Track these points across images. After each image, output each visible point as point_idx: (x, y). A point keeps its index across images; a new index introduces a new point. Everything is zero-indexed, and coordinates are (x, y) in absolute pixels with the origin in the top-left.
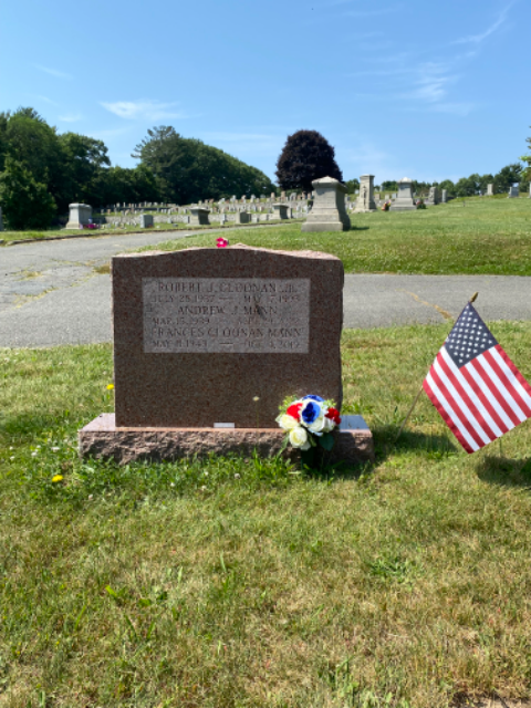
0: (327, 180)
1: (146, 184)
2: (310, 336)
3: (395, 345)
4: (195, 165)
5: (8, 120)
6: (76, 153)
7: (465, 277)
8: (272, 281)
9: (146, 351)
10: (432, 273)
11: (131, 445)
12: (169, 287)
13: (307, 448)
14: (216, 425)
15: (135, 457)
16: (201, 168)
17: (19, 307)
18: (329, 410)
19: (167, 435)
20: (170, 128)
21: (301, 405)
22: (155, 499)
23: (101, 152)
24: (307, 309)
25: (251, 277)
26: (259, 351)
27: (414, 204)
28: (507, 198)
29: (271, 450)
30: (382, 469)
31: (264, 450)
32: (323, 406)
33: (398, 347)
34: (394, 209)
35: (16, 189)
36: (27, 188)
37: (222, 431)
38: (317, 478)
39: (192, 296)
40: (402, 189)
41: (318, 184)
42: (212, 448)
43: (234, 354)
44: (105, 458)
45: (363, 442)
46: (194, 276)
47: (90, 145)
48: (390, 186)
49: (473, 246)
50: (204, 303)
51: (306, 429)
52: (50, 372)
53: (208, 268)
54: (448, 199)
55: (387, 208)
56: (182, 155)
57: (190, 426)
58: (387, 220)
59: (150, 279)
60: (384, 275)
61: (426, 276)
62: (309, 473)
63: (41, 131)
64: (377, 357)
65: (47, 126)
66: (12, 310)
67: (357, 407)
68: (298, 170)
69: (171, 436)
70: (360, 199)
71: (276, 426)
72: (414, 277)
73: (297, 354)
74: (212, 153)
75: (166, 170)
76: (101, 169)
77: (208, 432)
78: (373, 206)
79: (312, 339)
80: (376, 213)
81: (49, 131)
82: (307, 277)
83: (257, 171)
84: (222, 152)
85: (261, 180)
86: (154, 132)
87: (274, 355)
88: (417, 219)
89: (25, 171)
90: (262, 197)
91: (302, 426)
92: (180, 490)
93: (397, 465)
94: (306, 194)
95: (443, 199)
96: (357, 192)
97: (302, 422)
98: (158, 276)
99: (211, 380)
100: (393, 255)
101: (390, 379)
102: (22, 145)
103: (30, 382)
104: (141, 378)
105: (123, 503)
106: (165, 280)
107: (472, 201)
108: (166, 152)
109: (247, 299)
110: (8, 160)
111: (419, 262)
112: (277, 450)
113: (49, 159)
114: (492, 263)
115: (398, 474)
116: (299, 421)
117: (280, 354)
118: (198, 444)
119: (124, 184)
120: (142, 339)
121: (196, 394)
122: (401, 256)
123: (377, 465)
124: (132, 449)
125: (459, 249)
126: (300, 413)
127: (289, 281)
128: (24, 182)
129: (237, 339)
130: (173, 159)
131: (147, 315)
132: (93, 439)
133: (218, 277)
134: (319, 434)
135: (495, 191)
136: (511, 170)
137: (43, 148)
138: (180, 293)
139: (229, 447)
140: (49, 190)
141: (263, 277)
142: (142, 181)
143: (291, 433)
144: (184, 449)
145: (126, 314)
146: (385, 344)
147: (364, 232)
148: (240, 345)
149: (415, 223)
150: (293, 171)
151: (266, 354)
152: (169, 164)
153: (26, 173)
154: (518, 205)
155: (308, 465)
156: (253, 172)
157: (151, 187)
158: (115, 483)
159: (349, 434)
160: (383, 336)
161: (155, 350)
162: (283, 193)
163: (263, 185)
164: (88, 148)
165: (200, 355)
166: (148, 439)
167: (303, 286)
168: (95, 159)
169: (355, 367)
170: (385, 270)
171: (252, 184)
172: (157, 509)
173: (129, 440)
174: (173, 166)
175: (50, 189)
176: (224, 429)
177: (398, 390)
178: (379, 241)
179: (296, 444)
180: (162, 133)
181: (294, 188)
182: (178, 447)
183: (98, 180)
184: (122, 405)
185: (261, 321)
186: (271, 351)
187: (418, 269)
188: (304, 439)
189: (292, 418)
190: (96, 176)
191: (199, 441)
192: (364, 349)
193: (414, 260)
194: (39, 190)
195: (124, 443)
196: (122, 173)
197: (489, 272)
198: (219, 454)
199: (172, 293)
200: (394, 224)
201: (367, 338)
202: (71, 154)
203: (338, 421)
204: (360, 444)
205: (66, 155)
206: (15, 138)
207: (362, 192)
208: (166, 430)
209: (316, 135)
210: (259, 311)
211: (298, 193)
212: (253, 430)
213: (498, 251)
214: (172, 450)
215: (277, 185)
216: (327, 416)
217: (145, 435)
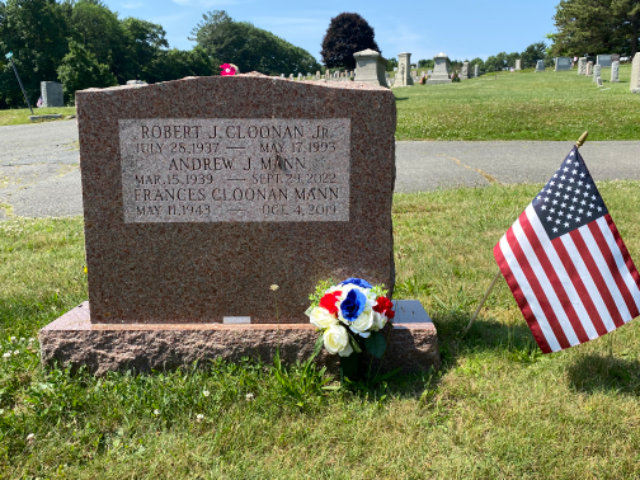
0: (368, 52)
1: (202, 65)
2: (351, 198)
3: (445, 209)
4: (247, 46)
5: (73, 6)
6: (136, 36)
7: (503, 142)
8: (298, 122)
9: (127, 220)
10: (470, 139)
11: (110, 349)
12: (156, 134)
13: (348, 354)
14: (226, 319)
15: (115, 365)
16: (252, 49)
17: (62, 175)
18: (379, 299)
19: (158, 335)
20: (223, 13)
21: (338, 293)
22: (131, 433)
23: (160, 36)
24: (346, 161)
25: (269, 116)
26: (281, 219)
27: (450, 77)
28: (535, 71)
29: (300, 354)
30: (451, 377)
31: (290, 353)
32: (370, 295)
33: (447, 211)
34: (431, 82)
35: (81, 70)
36: (91, 69)
37: (232, 328)
38: (362, 396)
39: (188, 143)
40: (438, 63)
41: (360, 56)
42: (219, 352)
43: (249, 224)
44: (75, 366)
45: (425, 341)
46: (189, 116)
47: (150, 29)
48: (424, 64)
49: (509, 114)
50: (204, 154)
51: (347, 328)
52: (62, 244)
53: (210, 104)
54: (479, 75)
55: (424, 81)
56: (235, 37)
57: (189, 321)
58: (425, 91)
59: (130, 121)
60: (424, 142)
61: (465, 142)
62: (350, 387)
63: (104, 16)
64: (428, 223)
65: (110, 12)
66: (53, 179)
67: (411, 285)
68: (342, 49)
69: (163, 337)
70: (399, 76)
71: (306, 320)
72: (454, 143)
73: (334, 223)
74: (262, 35)
75: (220, 51)
76: (160, 51)
77: (214, 331)
78: (410, 81)
79: (354, 201)
80: (414, 87)
81: (110, 16)
82: (346, 116)
83: (304, 52)
84: (271, 34)
85: (306, 59)
86: (208, 15)
87: (302, 224)
88: (453, 90)
89: (88, 53)
90: (309, 74)
91: (341, 323)
92: (169, 420)
93: (471, 370)
94: (349, 72)
95: (476, 74)
96: (395, 69)
97: (341, 318)
98: (140, 118)
99: (218, 260)
100: (433, 123)
101: (446, 249)
102: (86, 30)
103: (37, 257)
104: (121, 258)
105: (85, 440)
106: (149, 123)
107: (503, 75)
108: (220, 35)
109: (264, 148)
110: (72, 43)
111: (459, 129)
112: (307, 354)
113: (113, 42)
114: (527, 129)
115: (474, 386)
116: (337, 316)
117: (311, 223)
118: (200, 347)
119: (182, 65)
120: (121, 204)
121: (198, 278)
122: (440, 123)
123: (444, 372)
124: (111, 355)
125: (496, 116)
126: (338, 305)
127: (322, 123)
128: (88, 64)
129: (252, 203)
130: (226, 42)
131: (127, 172)
132: (59, 341)
133: (224, 117)
134: (366, 335)
135: (522, 67)
136: (536, 48)
137: (106, 32)
138: (172, 139)
139: (243, 350)
140: (111, 71)
141: (285, 117)
142: (198, 62)
143: (326, 334)
144: (181, 355)
145: (97, 170)
146: (433, 209)
147: (404, 102)
148: (255, 212)
149: (451, 94)
150: (337, 50)
151: (293, 224)
152: (222, 46)
153: (89, 55)
154: (546, 78)
155: (350, 378)
156: (300, 52)
157: (206, 67)
158: (79, 408)
159: (406, 331)
160: (431, 200)
161: (140, 219)
162: (328, 71)
163: (309, 64)
164: (148, 32)
165: (202, 226)
166: (132, 341)
167: (340, 129)
168: (155, 41)
169: (404, 235)
170: (426, 137)
171: (299, 63)
172: (132, 451)
173: (107, 342)
174: (226, 47)
175: (113, 69)
176: (236, 326)
177: (457, 264)
178: (419, 109)
179: (333, 350)
180: (216, 17)
181: (338, 66)
182: (173, 352)
183: (157, 61)
184: (98, 294)
185: (284, 178)
186: (299, 218)
187: (457, 136)
188: (344, 342)
189: (326, 311)
190: (156, 57)
191: (201, 342)
192: (412, 215)
193: (453, 127)
194: (102, 71)
195: (100, 346)
196: (179, 54)
197: (526, 138)
198: (227, 360)
199: (159, 141)
200: (433, 95)
201: (414, 203)
202: (132, 38)
203: (390, 315)
204: (421, 344)
205: (127, 38)
206: (81, 24)
207: (400, 68)
208: (156, 327)
209: (357, 17)
210: (281, 163)
211: (342, 71)
212: (275, 326)
213: (534, 118)
214: (165, 356)
215: (322, 64)
216: (376, 309)
217: (127, 336)
